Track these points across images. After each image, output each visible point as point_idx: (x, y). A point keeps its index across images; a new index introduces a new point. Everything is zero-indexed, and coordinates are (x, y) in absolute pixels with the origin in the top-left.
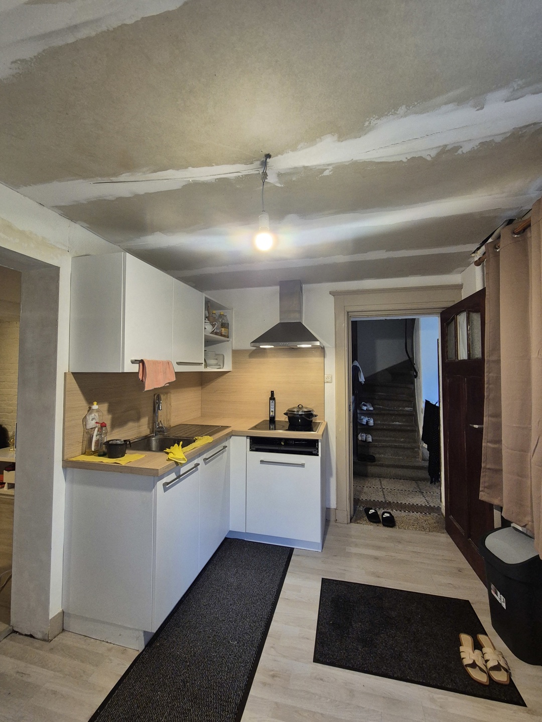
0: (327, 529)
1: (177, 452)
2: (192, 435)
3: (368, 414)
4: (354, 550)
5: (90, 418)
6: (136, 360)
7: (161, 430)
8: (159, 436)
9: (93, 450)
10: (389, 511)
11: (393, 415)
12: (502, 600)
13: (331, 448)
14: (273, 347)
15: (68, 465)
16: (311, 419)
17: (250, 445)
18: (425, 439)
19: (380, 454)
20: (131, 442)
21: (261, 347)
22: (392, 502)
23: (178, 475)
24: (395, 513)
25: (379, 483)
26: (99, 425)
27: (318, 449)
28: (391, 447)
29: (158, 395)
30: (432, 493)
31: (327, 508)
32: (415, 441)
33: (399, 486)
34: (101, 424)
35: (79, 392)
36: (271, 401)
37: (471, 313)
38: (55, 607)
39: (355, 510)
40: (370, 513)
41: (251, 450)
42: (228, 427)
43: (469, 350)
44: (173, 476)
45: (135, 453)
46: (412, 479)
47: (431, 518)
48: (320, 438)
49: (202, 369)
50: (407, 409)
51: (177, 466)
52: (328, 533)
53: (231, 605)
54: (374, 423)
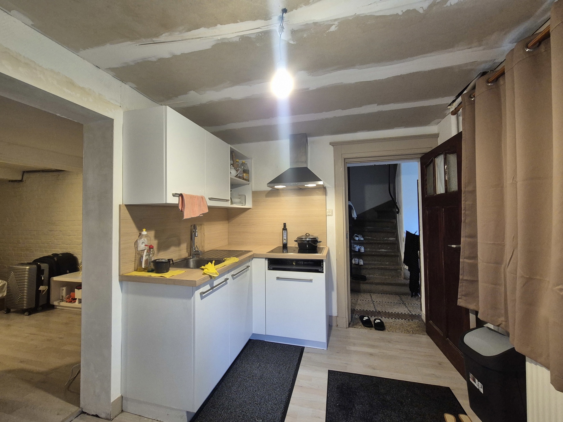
0: (331, 332)
1: (211, 268)
2: (222, 257)
3: (360, 243)
4: (353, 348)
5: (140, 242)
6: (176, 194)
7: (197, 254)
8: (195, 258)
9: (143, 267)
10: (379, 318)
11: (379, 244)
12: (480, 386)
13: (332, 269)
14: (285, 187)
15: (123, 279)
16: (317, 245)
17: (268, 265)
18: (406, 262)
19: (370, 274)
20: (174, 262)
21: (276, 187)
22: (381, 311)
23: (212, 287)
24: (384, 320)
25: (370, 297)
26: (147, 248)
27: (323, 267)
28: (378, 269)
29: (194, 225)
30: (413, 304)
31: (329, 316)
32: (398, 264)
33: (385, 299)
34: (149, 246)
35: (131, 221)
36: (284, 231)
37: (448, 155)
38: (116, 393)
39: (352, 318)
40: (364, 319)
41: (269, 269)
42: (250, 251)
43: (446, 185)
44: (208, 287)
45: (177, 270)
46: (397, 294)
47: (414, 323)
48: (324, 259)
49: (228, 205)
50: (391, 239)
51: (211, 279)
52: (331, 335)
53: (256, 391)
54: (365, 251)
